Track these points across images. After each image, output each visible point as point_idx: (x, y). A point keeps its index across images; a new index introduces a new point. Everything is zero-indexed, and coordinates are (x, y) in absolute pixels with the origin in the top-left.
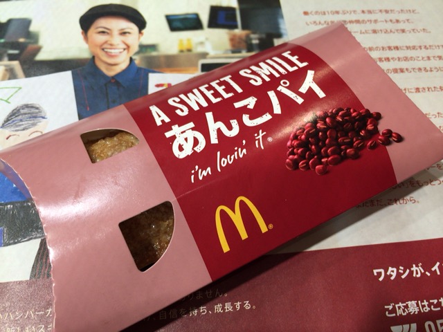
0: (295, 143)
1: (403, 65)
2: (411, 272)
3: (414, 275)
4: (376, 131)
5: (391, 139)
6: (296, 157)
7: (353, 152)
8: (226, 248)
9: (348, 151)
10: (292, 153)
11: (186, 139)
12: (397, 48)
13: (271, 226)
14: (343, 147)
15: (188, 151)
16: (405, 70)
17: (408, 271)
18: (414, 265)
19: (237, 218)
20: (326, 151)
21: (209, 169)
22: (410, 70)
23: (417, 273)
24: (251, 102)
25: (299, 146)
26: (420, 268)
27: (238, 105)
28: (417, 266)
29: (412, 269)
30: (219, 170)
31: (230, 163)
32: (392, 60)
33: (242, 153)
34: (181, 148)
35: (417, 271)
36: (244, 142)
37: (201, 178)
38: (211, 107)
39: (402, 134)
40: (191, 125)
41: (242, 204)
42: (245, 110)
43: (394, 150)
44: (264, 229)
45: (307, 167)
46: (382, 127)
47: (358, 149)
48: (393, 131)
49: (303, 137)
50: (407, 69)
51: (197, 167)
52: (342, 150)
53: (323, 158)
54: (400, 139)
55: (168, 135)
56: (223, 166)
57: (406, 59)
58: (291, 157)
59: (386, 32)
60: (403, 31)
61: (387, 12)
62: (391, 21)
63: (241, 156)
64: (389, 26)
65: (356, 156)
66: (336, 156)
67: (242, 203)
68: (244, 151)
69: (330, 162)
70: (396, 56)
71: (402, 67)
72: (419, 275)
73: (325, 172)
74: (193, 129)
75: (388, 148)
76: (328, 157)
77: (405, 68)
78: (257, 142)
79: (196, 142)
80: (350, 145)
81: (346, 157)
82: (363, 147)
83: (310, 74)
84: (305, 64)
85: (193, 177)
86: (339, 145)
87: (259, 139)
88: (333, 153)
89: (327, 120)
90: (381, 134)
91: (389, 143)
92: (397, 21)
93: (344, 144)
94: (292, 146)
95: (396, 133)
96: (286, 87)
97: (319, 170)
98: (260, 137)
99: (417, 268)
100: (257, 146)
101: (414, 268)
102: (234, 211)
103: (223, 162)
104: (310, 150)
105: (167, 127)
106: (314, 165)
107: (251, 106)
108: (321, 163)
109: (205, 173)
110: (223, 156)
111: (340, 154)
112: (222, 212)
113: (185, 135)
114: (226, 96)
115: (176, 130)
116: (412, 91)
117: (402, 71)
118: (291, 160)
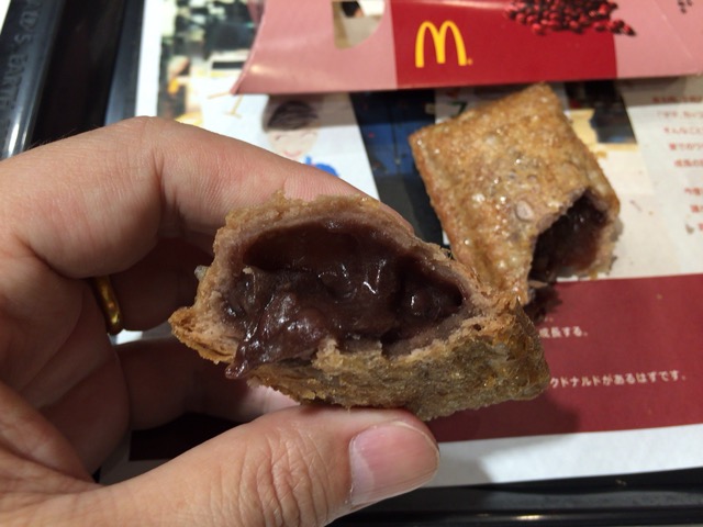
4: (607, 17)
5: (621, 30)
6: (515, 8)
7: (576, 26)
9: (572, 23)
14: (567, 18)
20: (548, 15)
39: (634, 29)
41: (449, 31)
43: (621, 40)
45: (525, 22)
46: (615, 16)
47: (583, 26)
48: (626, 23)
52: (565, 20)
53: (544, 19)
54: (631, 33)
58: (510, 6)
65: (579, 31)
66: (557, 23)
69: (551, 26)
73: (542, 33)
75: (616, 36)
76: (549, 21)
80: (576, 19)
81: (568, 27)
82: (590, 26)
86: (564, 15)
88: (556, 19)
90: (612, 22)
91: (618, 32)
93: (570, 15)
95: (628, 26)
97: (536, 29)
102: (439, 32)
106: (532, 22)
108: (540, 23)
111: (562, 23)
112: (428, 29)
118: (509, 9)
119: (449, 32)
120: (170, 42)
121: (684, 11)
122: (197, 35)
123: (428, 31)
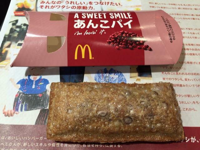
0: (113, 37)
1: (195, 52)
2: (190, 140)
3: (192, 141)
5: (147, 49)
6: (111, 41)
7: (131, 47)
8: (76, 58)
9: (130, 46)
10: (110, 39)
11: (80, 24)
12: (192, 45)
13: (93, 58)
14: (128, 44)
15: (78, 27)
16: (195, 54)
17: (189, 139)
18: (192, 137)
19: (83, 51)
20: (122, 43)
21: (81, 33)
22: (197, 54)
23: (193, 141)
24: (106, 22)
25: (113, 38)
26: (195, 138)
27: (101, 21)
28: (193, 138)
29: (191, 139)
30: (84, 35)
31: (89, 34)
32: (190, 50)
33: (94, 33)
34: (77, 26)
35: (193, 140)
36: (97, 31)
37: (78, 34)
38: (93, 19)
39: (152, 49)
40: (84, 21)
42: (103, 23)
44: (91, 58)
45: (113, 45)
47: (134, 47)
48: (149, 46)
49: (116, 36)
50: (196, 54)
51: (78, 32)
52: (128, 45)
53: (120, 45)
54: (151, 50)
55: (75, 21)
56: (86, 34)
57: (196, 50)
58: (109, 40)
59: (188, 38)
60: (196, 38)
61: (189, 29)
62: (191, 33)
63: (93, 34)
64: (190, 35)
65: (132, 49)
66: (124, 46)
67: (87, 47)
68: (95, 33)
69: (122, 47)
70: (192, 48)
71: (194, 53)
72: (194, 142)
73: (119, 49)
74: (83, 22)
75: (145, 51)
76: (122, 45)
77: (195, 53)
78: (100, 32)
79: (82, 25)
81: (128, 47)
82: (136, 47)
83: (131, 21)
84: (131, 18)
85: (75, 33)
87: (101, 32)
88: (124, 44)
89: (127, 35)
90: (144, 45)
91: (146, 49)
92: (194, 33)
93: (129, 43)
94: (111, 37)
95: (150, 47)
96: (120, 22)
97: (117, 48)
98: (102, 31)
99: (193, 139)
100: (100, 33)
101: (192, 138)
102: (83, 48)
103: (87, 33)
104: (117, 41)
105: (77, 19)
106: (116, 45)
107: (105, 23)
108: (118, 46)
109: (79, 34)
110: (88, 32)
111: (126, 46)
112: (79, 47)
113: (80, 23)
114: (100, 18)
115: (79, 21)
116: (198, 63)
117: (194, 54)
118: (109, 41)
119: (87, 48)
120: (7, 37)
121: (171, 42)
122: (16, 35)
123: (79, 48)
